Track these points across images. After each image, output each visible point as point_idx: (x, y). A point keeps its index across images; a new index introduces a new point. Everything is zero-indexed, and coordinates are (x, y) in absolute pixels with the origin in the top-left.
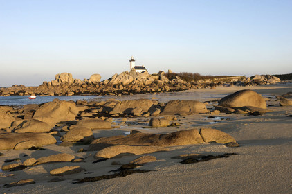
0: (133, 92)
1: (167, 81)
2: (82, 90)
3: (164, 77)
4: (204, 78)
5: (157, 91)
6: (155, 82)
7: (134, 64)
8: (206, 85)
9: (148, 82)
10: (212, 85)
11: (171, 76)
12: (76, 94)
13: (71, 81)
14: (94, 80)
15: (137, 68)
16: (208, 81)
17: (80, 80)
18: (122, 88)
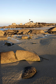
0: (30, 27)
1: (38, 24)
2: (18, 27)
3: (37, 24)
4: (47, 24)
5: (35, 27)
6: (35, 25)
7: (30, 21)
8: (47, 26)
9: (33, 25)
10: (49, 26)
11: (39, 23)
12: (16, 28)
13: (15, 25)
14: (21, 25)
15: (31, 22)
16: (48, 25)
17: (18, 25)
18: (27, 26)
